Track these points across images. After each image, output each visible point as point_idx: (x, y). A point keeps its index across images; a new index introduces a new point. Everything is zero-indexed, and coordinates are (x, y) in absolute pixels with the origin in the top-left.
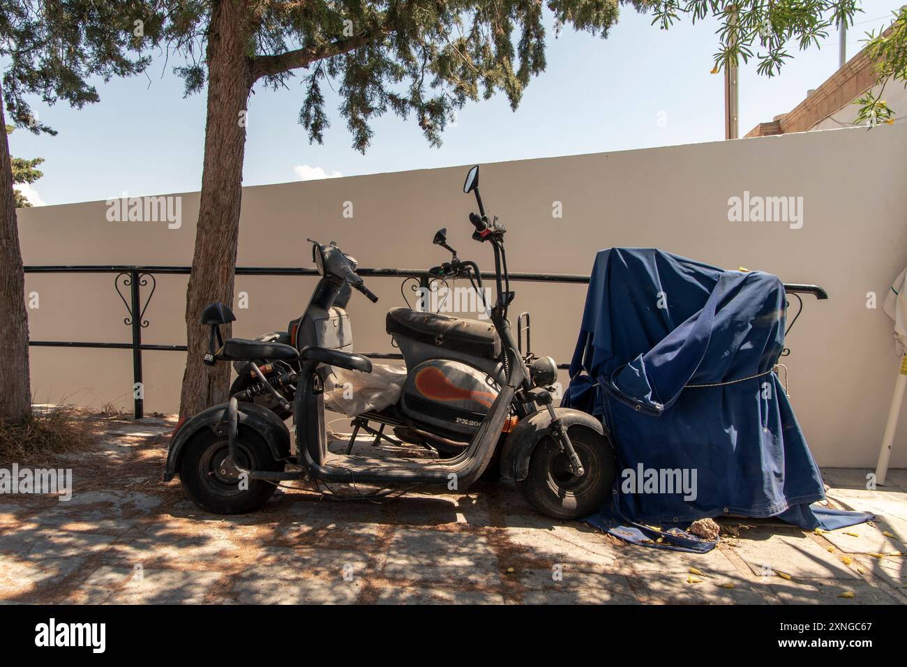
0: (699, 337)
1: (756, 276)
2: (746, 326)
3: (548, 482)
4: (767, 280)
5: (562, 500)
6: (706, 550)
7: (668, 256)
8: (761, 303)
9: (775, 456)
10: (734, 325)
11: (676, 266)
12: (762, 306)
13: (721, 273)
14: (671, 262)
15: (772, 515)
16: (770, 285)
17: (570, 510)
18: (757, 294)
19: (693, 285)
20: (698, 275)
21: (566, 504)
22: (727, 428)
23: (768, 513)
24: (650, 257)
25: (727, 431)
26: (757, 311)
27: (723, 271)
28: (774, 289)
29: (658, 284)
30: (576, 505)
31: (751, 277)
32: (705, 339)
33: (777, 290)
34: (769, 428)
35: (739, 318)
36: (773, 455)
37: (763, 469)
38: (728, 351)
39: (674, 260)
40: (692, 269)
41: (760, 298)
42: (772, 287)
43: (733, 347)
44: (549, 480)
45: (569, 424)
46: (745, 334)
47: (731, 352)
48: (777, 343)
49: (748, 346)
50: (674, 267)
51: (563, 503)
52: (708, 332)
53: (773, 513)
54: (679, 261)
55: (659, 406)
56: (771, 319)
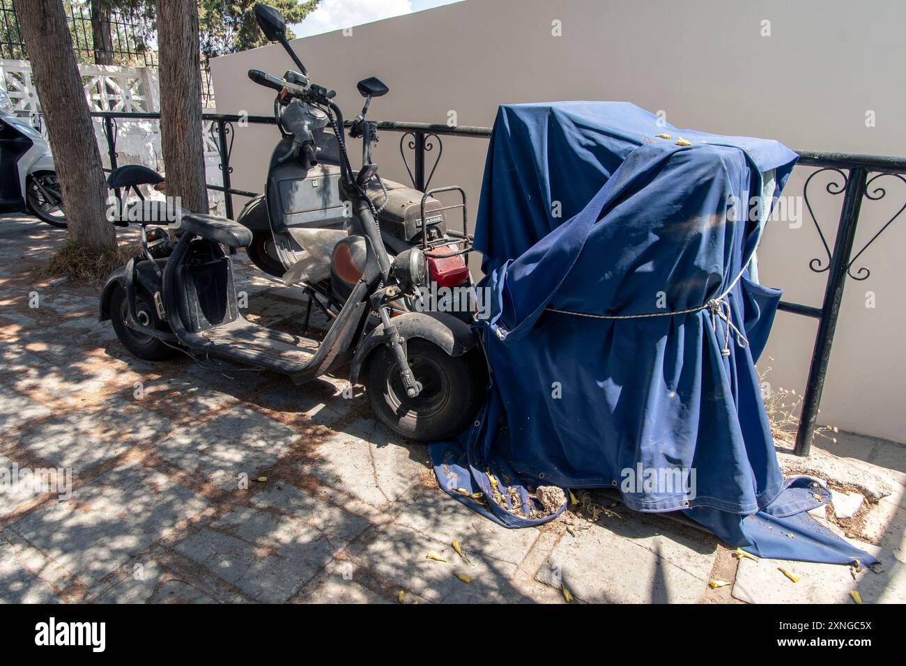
0: (567, 247)
1: (684, 156)
2: (645, 237)
3: (386, 396)
4: (699, 162)
5: (399, 418)
6: (512, 526)
7: (565, 119)
8: (676, 202)
9: (678, 434)
10: (624, 233)
11: (572, 135)
12: (679, 206)
13: (635, 147)
14: (565, 129)
15: (645, 510)
16: (702, 171)
17: (408, 430)
18: (676, 185)
19: (589, 165)
20: (599, 151)
21: (403, 424)
22: (602, 380)
23: (640, 506)
24: (541, 119)
25: (600, 384)
26: (668, 213)
27: (640, 145)
28: (707, 179)
29: (543, 162)
30: (415, 427)
31: (678, 156)
32: (575, 251)
33: (710, 182)
34: (678, 391)
35: (634, 222)
36: (674, 431)
37: (644, 448)
38: (610, 272)
39: (573, 125)
40: (593, 140)
41: (678, 192)
42: (704, 176)
43: (619, 267)
44: (387, 393)
45: (409, 335)
46: (641, 249)
47: (614, 274)
48: (698, 268)
49: (648, 267)
50: (568, 136)
51: (400, 422)
52: (581, 241)
53: (647, 508)
54: (579, 126)
55: (501, 333)
56: (689, 229)
